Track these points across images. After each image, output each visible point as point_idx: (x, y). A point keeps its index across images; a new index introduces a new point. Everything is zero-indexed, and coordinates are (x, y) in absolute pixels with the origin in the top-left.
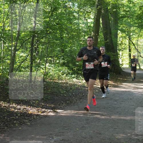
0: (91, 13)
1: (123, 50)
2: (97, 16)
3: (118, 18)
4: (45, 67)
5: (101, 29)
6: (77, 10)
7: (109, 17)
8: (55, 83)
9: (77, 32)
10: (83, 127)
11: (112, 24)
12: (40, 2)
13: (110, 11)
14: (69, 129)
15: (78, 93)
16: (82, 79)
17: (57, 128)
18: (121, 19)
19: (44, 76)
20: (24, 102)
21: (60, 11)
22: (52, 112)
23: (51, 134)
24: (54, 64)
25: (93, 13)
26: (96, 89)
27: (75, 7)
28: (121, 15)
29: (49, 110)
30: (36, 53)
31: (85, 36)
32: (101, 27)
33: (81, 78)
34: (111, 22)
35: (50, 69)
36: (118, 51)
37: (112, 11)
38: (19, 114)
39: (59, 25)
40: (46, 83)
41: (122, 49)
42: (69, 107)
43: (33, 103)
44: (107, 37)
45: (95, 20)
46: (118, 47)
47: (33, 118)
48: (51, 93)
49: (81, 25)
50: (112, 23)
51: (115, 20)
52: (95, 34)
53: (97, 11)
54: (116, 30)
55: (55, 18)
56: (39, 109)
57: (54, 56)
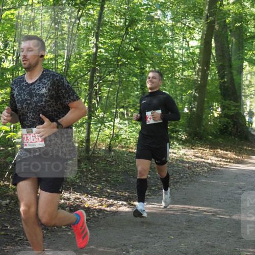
0: (195, 29)
1: (252, 96)
2: (206, 35)
3: (245, 38)
4: (114, 126)
5: (214, 58)
6: (170, 25)
7: (228, 37)
8: (130, 154)
9: (170, 64)
10: (182, 233)
11: (233, 50)
12: (106, 9)
13: (230, 27)
14: (156, 236)
15: (172, 172)
16: (178, 148)
17: (135, 235)
18: (249, 41)
19: (111, 141)
20: (76, 186)
21: (139, 26)
22: (125, 205)
23: (124, 245)
24: (128, 119)
25: (200, 30)
26: (204, 166)
27: (166, 19)
28: (248, 34)
29: (121, 202)
30: (97, 100)
31: (185, 71)
32: (213, 55)
33: (176, 145)
34: (232, 45)
35: (121, 129)
36: (243, 98)
37: (234, 26)
38: (68, 208)
39: (139, 51)
40: (114, 153)
41: (251, 94)
42: (156, 197)
43: (92, 188)
44: (224, 72)
45: (203, 42)
46: (243, 91)
47: (91, 216)
48: (123, 171)
49: (177, 51)
50: (234, 47)
51: (239, 43)
52: (203, 67)
53: (207, 25)
54: (241, 61)
55: (132, 38)
56: (103, 200)
57: (129, 105)
